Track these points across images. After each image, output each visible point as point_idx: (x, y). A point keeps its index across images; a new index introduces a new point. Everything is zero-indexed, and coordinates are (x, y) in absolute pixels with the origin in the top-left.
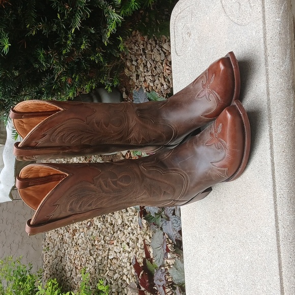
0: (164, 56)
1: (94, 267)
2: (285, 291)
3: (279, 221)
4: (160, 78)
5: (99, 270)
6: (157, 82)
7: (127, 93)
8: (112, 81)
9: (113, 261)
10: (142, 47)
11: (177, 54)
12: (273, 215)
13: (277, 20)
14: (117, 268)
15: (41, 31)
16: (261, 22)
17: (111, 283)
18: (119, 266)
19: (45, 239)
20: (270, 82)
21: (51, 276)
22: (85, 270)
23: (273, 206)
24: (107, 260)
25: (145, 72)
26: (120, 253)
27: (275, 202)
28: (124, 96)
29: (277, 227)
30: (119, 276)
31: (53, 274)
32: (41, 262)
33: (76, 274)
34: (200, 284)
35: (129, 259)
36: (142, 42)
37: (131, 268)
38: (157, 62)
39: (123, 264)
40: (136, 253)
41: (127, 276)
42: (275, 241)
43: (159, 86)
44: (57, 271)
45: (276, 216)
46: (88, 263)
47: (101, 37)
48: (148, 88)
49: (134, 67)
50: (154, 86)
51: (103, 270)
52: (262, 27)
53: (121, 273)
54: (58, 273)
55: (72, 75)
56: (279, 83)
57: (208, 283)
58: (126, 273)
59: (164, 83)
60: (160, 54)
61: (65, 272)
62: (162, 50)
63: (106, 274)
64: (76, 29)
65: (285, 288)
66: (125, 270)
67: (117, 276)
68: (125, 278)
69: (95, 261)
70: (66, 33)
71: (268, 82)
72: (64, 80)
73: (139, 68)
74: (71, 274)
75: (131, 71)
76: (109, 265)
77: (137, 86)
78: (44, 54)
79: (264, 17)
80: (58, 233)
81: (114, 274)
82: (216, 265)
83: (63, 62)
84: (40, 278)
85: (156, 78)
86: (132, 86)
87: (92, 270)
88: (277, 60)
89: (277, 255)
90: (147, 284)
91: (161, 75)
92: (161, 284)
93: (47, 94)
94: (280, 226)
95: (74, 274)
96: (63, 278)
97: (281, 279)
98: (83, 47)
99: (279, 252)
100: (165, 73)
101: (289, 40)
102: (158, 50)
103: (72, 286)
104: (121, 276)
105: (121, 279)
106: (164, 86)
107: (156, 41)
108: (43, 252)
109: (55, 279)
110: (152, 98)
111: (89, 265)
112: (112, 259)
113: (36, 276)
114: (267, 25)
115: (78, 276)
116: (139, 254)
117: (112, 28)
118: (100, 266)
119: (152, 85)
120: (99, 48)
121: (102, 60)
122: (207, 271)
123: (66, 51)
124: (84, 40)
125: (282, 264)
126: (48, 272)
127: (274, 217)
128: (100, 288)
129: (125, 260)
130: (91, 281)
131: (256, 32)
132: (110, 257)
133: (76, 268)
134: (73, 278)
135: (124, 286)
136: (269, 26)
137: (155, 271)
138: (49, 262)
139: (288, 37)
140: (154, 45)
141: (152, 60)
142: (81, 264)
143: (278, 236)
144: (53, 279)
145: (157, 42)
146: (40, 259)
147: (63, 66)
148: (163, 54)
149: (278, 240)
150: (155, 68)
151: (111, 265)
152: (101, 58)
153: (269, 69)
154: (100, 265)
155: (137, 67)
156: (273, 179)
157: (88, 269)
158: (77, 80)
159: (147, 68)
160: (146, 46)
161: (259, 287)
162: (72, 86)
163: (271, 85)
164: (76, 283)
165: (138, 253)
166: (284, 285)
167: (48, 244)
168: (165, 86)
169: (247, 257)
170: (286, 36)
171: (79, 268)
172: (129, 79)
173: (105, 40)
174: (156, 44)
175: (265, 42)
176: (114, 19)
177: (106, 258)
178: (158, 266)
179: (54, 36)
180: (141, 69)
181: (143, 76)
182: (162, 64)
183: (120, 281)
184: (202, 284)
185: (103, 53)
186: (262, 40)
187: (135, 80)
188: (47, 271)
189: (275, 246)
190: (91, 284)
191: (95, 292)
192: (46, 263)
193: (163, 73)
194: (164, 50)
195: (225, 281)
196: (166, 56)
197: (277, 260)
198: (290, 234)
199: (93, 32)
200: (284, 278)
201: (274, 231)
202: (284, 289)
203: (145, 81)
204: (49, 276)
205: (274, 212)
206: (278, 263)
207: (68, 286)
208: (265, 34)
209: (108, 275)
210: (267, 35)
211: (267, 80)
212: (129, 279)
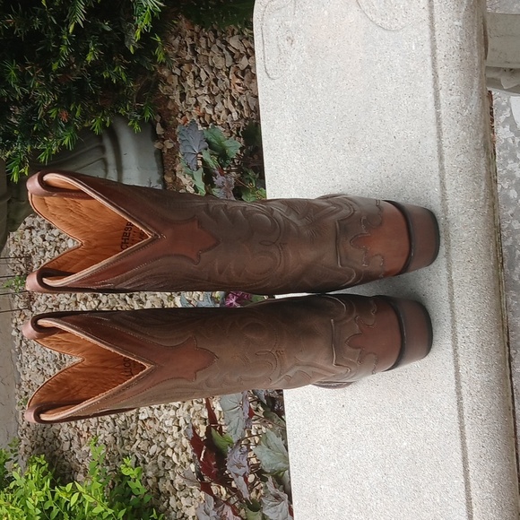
0: (231, 59)
1: (113, 434)
2: (473, 504)
3: (462, 384)
4: (224, 101)
5: (122, 438)
6: (219, 106)
7: (164, 125)
8: (141, 112)
9: (147, 424)
10: (189, 42)
11: (268, 75)
12: (452, 372)
13: (456, 23)
14: (155, 436)
15: (12, 29)
16: (425, 27)
17: (144, 462)
18: (159, 433)
19: (20, 385)
20: (445, 136)
21: (33, 449)
22: (96, 439)
23: (451, 358)
24: (136, 422)
25: (196, 89)
26: (159, 409)
27: (455, 351)
28: (159, 130)
29: (459, 393)
30: (159, 449)
31: (38, 446)
32: (14, 426)
33: (80, 445)
34: (318, 487)
35: (177, 420)
36: (189, 33)
37: (181, 436)
38: (218, 70)
39: (165, 430)
40: (188, 410)
41: (173, 449)
42: (456, 418)
43: (223, 114)
44: (44, 440)
45: (457, 374)
46: (101, 427)
47: (122, 36)
48: (204, 117)
49: (175, 78)
50: (214, 113)
51: (129, 439)
52: (428, 36)
53: (162, 444)
54: (47, 443)
55: (70, 106)
56: (461, 138)
57: (333, 486)
58: (171, 445)
59: (233, 110)
60: (224, 56)
61: (60, 442)
62: (227, 49)
63: (135, 446)
64: (77, 25)
65: (475, 499)
66: (169, 440)
67: (154, 449)
68: (169, 452)
69: (114, 422)
70: (58, 31)
71: (439, 137)
72: (53, 116)
73: (185, 81)
74: (71, 446)
75: (170, 85)
76: (140, 431)
77: (181, 112)
78: (16, 71)
79: (432, 18)
80: (43, 373)
81: (150, 446)
82: (348, 455)
83: (53, 84)
84: (15, 456)
85: (218, 99)
86: (172, 113)
87: (109, 439)
88: (455, 98)
89: (459, 441)
90: (214, 470)
91: (227, 93)
92: (241, 471)
93: (22, 139)
94: (464, 391)
95: (75, 446)
96: (57, 453)
97: (467, 483)
98: (90, 58)
99: (463, 437)
100: (233, 90)
101: (476, 60)
102: (220, 49)
103: (73, 467)
104: (163, 449)
105: (163, 455)
106: (233, 115)
107: (215, 32)
108: (17, 407)
109: (43, 456)
110: (213, 140)
111: (102, 431)
112: (146, 420)
113: (7, 452)
114: (437, 33)
115: (83, 449)
116: (195, 411)
117: (143, 23)
118: (123, 432)
119: (209, 111)
120: (119, 56)
121: (124, 78)
122: (332, 464)
123: (59, 65)
124: (91, 44)
125: (469, 457)
126: (28, 442)
127: (453, 377)
128: (125, 472)
129: (169, 422)
130: (107, 458)
131: (417, 45)
132: (142, 417)
133: (80, 435)
134: (74, 452)
135: (168, 466)
136: (441, 35)
137: (230, 449)
138: (29, 426)
139: (476, 54)
140: (212, 39)
141: (209, 66)
142: (88, 428)
143: (460, 409)
144: (38, 455)
145: (219, 33)
146: (13, 419)
147: (54, 92)
148: (229, 57)
149: (461, 416)
150: (216, 81)
151: (143, 430)
152: (123, 74)
153: (442, 112)
154: (124, 430)
155: (182, 78)
156: (452, 310)
157: (101, 438)
158: (78, 114)
159: (201, 81)
160: (198, 41)
161: (426, 496)
162: (68, 124)
163: (445, 142)
164: (80, 461)
165: (192, 410)
166: (472, 494)
167: (26, 393)
168: (235, 116)
169: (405, 444)
170: (472, 53)
171: (85, 435)
172: (167, 99)
173: (131, 43)
174: (216, 37)
175: (434, 65)
176: (147, 5)
177: (134, 418)
178: (235, 440)
179: (35, 36)
180: (189, 82)
181: (193, 94)
182: (228, 74)
183: (161, 458)
184: (322, 487)
185: (125, 65)
186: (429, 60)
187: (178, 101)
188: (25, 441)
189: (456, 426)
190: (107, 463)
191: (116, 477)
192: (24, 426)
193: (230, 91)
194: (231, 49)
195: (365, 483)
196: (234, 60)
197: (460, 450)
198: (482, 406)
199: (108, 29)
200: (472, 481)
201: (454, 400)
202: (472, 501)
203: (197, 104)
204: (29, 450)
205: (453, 367)
206: (460, 456)
207: (65, 466)
208: (434, 49)
209: (138, 448)
210: (438, 51)
211: (438, 133)
212: (178, 455)
